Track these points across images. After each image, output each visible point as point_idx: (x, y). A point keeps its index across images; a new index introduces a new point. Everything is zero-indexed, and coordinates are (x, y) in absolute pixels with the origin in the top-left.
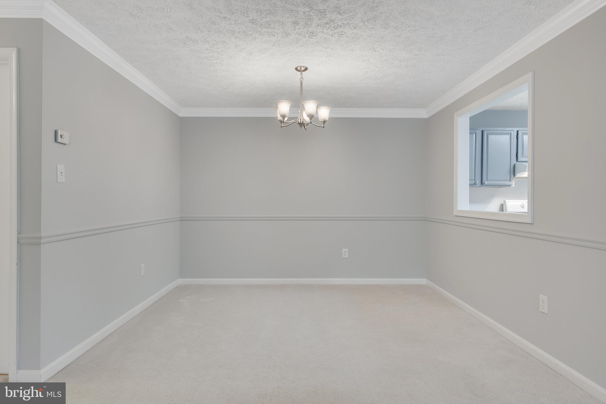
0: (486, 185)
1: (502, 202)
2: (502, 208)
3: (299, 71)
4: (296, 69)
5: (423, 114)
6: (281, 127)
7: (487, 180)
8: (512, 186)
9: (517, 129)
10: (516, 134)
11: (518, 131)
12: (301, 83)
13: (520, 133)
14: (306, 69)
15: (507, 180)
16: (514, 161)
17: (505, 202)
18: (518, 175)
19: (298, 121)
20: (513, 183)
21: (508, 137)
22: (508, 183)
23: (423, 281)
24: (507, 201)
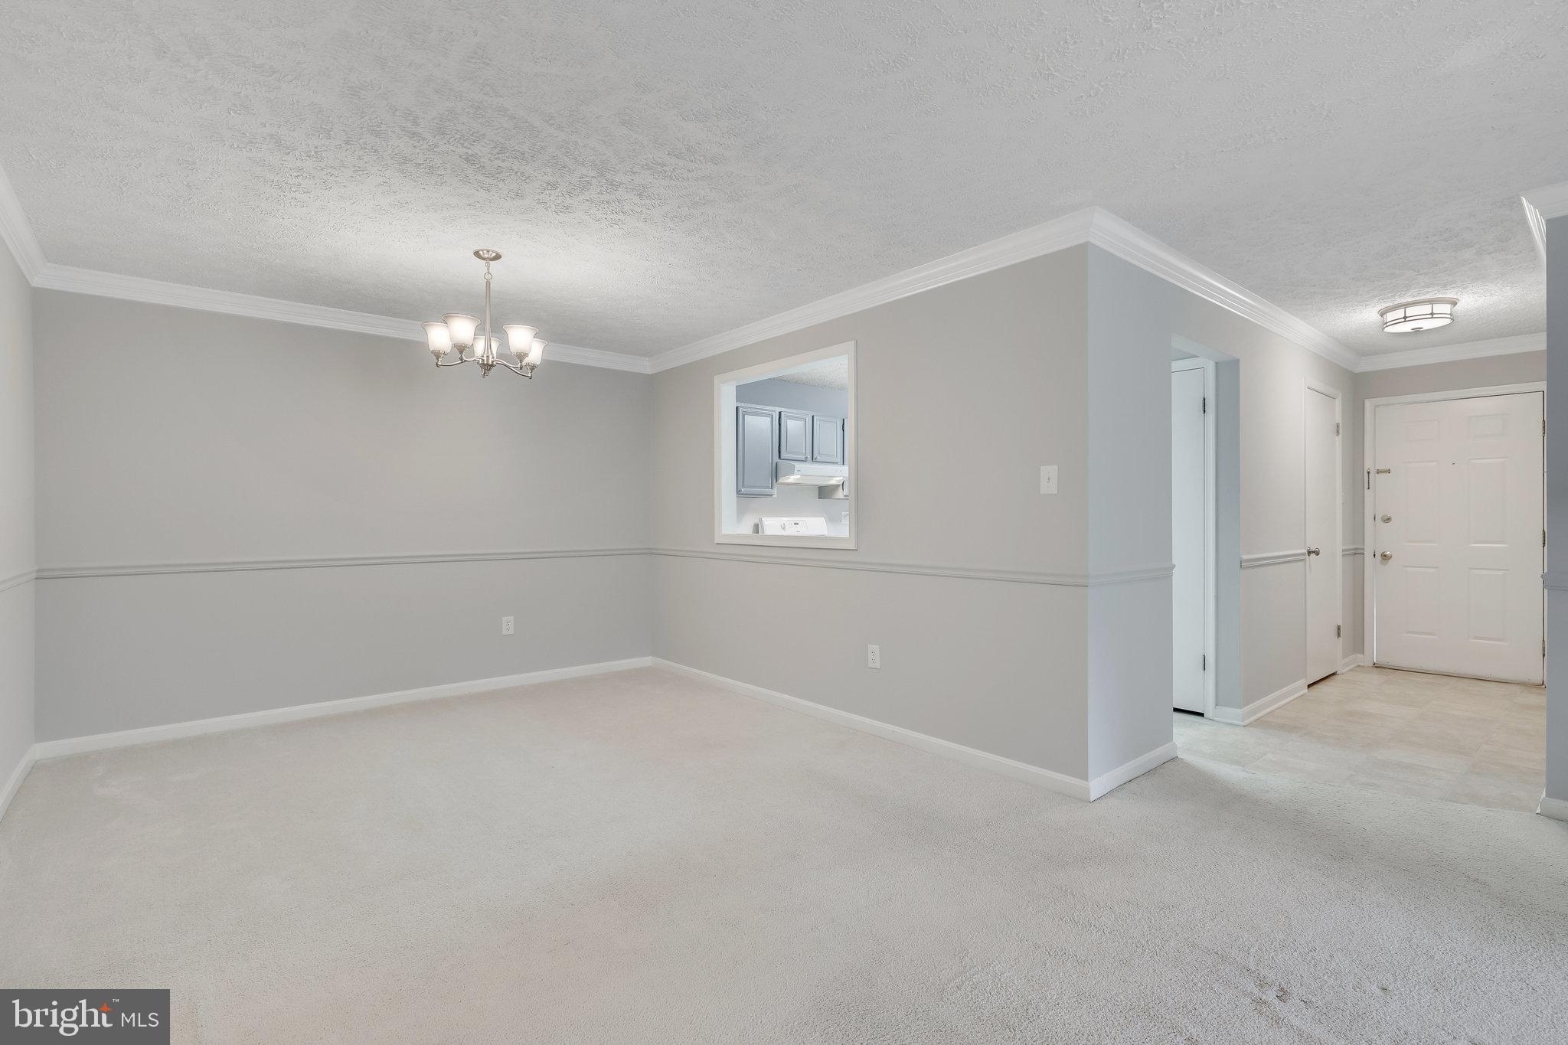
0: (742, 494)
1: (757, 521)
2: (756, 529)
3: (484, 259)
4: (477, 254)
5: (645, 366)
6: (437, 365)
7: (743, 486)
8: (774, 496)
9: (778, 409)
10: (778, 418)
11: (780, 413)
12: (488, 283)
13: (783, 414)
14: (498, 257)
15: (768, 488)
16: (776, 459)
17: (761, 520)
18: (781, 480)
19: (483, 360)
20: (775, 491)
21: (769, 419)
22: (768, 491)
23: (647, 661)
24: (764, 519)
